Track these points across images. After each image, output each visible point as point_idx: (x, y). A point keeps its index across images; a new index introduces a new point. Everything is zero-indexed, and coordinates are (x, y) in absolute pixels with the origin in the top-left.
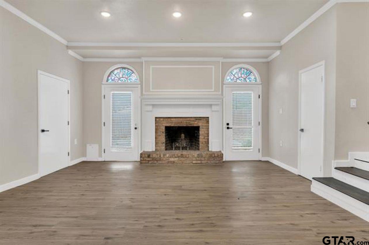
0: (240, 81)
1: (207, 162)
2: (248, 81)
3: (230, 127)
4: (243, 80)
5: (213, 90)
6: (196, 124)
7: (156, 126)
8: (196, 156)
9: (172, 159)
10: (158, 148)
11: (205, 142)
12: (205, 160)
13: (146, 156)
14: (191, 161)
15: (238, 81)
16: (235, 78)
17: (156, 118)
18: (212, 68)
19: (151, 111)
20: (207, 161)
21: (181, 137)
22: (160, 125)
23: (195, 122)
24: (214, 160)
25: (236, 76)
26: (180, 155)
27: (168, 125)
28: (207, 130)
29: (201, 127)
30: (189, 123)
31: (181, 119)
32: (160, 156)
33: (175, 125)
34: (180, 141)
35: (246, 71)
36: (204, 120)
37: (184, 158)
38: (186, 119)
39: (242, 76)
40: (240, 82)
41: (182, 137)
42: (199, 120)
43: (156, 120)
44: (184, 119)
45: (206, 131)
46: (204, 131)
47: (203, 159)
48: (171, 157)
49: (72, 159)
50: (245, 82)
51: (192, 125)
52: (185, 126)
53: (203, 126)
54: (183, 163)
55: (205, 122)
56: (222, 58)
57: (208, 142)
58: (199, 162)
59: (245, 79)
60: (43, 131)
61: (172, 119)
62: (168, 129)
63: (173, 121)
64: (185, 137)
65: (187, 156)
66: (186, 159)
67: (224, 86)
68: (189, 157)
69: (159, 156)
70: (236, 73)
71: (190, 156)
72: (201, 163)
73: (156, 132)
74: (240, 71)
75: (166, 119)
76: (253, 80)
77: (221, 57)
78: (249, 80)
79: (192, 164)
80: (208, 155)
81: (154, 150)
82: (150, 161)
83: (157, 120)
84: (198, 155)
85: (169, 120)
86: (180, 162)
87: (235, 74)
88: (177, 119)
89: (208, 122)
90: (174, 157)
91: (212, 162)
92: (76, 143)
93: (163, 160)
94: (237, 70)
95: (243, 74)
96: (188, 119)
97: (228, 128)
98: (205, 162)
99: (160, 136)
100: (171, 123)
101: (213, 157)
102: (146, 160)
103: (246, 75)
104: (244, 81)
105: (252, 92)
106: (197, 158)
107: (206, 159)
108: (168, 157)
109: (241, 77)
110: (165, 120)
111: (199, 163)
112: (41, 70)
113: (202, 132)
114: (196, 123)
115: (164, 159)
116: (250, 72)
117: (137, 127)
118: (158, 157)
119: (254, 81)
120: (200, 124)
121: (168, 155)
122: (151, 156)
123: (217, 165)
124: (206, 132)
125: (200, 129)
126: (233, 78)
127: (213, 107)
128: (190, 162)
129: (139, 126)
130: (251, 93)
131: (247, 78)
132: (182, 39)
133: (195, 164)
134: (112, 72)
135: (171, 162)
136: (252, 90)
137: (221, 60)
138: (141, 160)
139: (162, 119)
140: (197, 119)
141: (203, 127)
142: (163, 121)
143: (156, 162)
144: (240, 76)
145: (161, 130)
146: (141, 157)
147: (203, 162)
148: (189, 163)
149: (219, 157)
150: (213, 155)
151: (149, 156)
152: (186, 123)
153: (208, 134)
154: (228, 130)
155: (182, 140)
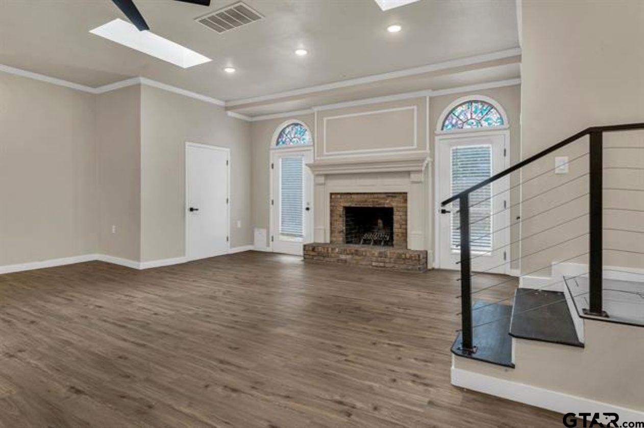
0: (469, 127)
1: (394, 267)
2: (485, 124)
3: (447, 210)
4: (475, 123)
5: (415, 147)
6: (387, 204)
7: (331, 206)
8: (376, 254)
9: (343, 257)
10: (334, 239)
11: (402, 233)
12: (390, 262)
13: (311, 249)
14: (370, 262)
15: (466, 127)
16: (460, 122)
17: (331, 194)
18: (413, 110)
19: (324, 184)
20: (393, 265)
21: (377, 225)
22: (336, 205)
23: (386, 200)
24: (404, 263)
25: (462, 117)
26: (353, 251)
27: (347, 205)
28: (404, 213)
29: (395, 209)
30: (377, 202)
31: (366, 196)
32: (328, 250)
33: (356, 204)
34: (376, 230)
35: (480, 107)
36: (401, 197)
37: (360, 256)
38: (372, 196)
39: (474, 116)
40: (469, 129)
41: (379, 224)
42: (392, 196)
43: (331, 198)
44: (370, 196)
45: (403, 215)
46: (401, 216)
47: (387, 261)
48: (341, 253)
49: (232, 246)
50: (480, 126)
51: (382, 206)
52: (371, 206)
53: (397, 207)
54: (357, 264)
55: (402, 200)
56: (430, 91)
57: (405, 235)
58: (382, 264)
59: (479, 122)
60: (192, 210)
61: (353, 196)
62: (349, 210)
63: (354, 198)
64: (384, 224)
65: (364, 254)
66: (362, 257)
67: (437, 138)
68: (365, 256)
69: (326, 250)
70: (461, 113)
71: (368, 254)
72: (384, 267)
73: (331, 216)
74: (469, 108)
75: (345, 196)
76: (496, 123)
77: (428, 88)
78: (487, 123)
79: (370, 267)
80: (395, 255)
81: (328, 241)
82: (315, 256)
83: (333, 196)
84: (380, 253)
85: (349, 197)
86: (354, 262)
87: (459, 115)
88: (359, 196)
89: (406, 201)
90: (345, 253)
91: (402, 267)
92: (239, 226)
93: (332, 257)
94: (463, 108)
95: (475, 112)
96: (376, 196)
97: (444, 212)
98: (391, 265)
99: (336, 220)
100: (351, 202)
101: (404, 259)
102: (309, 255)
103: (480, 115)
104: (478, 126)
105: (490, 146)
106: (379, 259)
107: (392, 260)
108: (337, 253)
109: (471, 118)
110: (342, 197)
111: (381, 267)
112: (189, 141)
113: (396, 217)
114: (388, 201)
115: (333, 255)
116: (489, 108)
117: (309, 206)
118: (325, 253)
119: (498, 124)
120: (394, 204)
121: (337, 250)
122: (316, 250)
123: (410, 272)
124: (403, 217)
125: (396, 213)
126: (457, 122)
127: (412, 176)
128: (368, 263)
129: (311, 206)
130: (488, 148)
131: (484, 119)
132: (345, 76)
133: (375, 268)
134: (283, 130)
135: (342, 260)
136: (491, 143)
137: (428, 94)
138: (304, 254)
139: (339, 196)
140: (389, 196)
141: (399, 209)
142: (341, 198)
143: (322, 258)
144: (469, 117)
145: (338, 213)
146: (304, 249)
147: (387, 265)
148: (366, 265)
149: (412, 261)
150: (403, 256)
151: (313, 250)
152: (373, 202)
153: (406, 221)
154: (443, 214)
155: (379, 229)
